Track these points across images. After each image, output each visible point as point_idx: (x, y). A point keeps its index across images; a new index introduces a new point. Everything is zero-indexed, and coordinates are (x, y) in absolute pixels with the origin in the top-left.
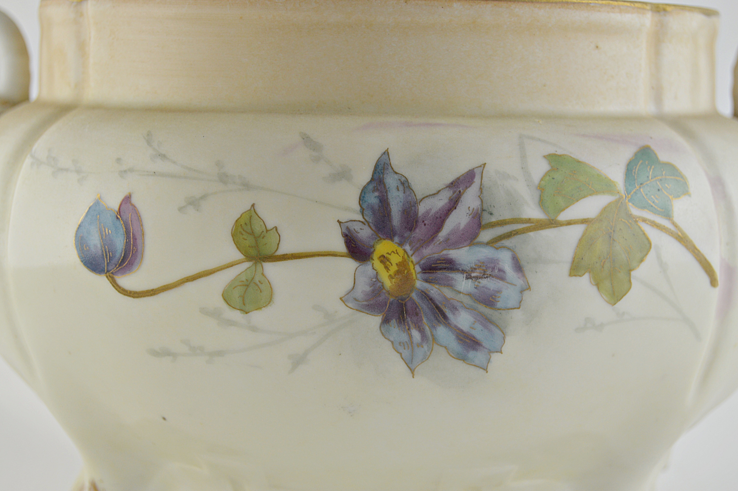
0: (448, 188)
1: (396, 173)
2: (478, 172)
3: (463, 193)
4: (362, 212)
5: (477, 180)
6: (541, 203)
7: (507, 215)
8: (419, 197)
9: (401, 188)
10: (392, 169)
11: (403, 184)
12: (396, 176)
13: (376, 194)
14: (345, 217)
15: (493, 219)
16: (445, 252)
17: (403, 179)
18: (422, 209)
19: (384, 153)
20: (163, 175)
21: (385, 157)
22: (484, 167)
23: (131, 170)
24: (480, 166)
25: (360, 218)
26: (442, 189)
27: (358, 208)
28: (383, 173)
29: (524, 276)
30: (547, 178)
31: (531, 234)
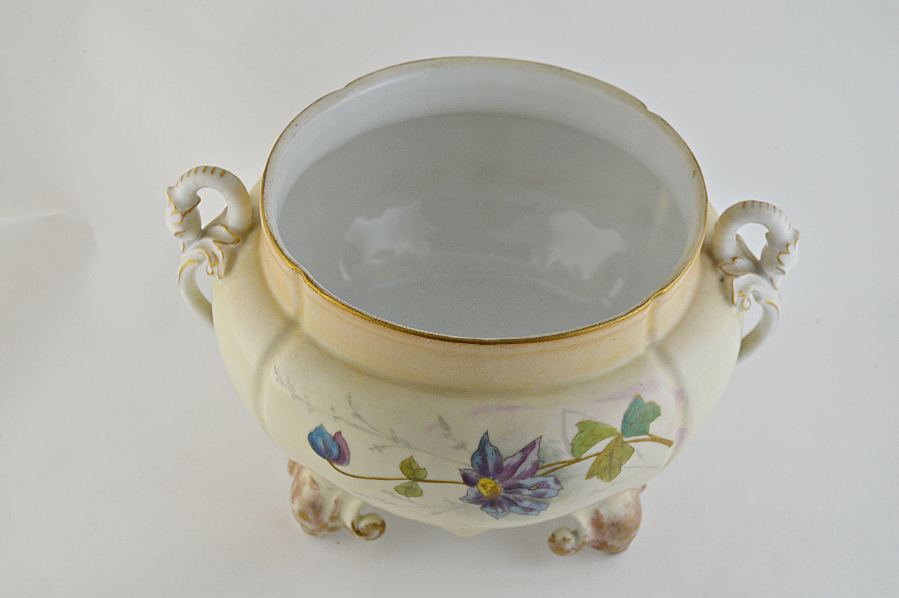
0: (520, 453)
1: (491, 446)
2: (537, 441)
3: (529, 454)
4: (472, 465)
5: (537, 446)
6: (572, 452)
7: (552, 461)
8: (504, 457)
9: (494, 454)
10: (490, 443)
11: (495, 451)
12: (492, 448)
13: (481, 457)
14: (463, 467)
15: (545, 464)
16: (517, 482)
17: (496, 449)
18: (505, 463)
19: (485, 434)
20: (359, 428)
21: (486, 436)
22: (541, 438)
23: (341, 418)
24: (539, 438)
25: (471, 468)
26: (517, 453)
27: (470, 463)
28: (484, 446)
29: (561, 485)
30: (577, 438)
31: (566, 468)
